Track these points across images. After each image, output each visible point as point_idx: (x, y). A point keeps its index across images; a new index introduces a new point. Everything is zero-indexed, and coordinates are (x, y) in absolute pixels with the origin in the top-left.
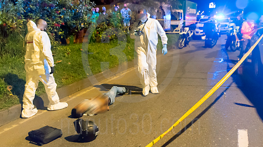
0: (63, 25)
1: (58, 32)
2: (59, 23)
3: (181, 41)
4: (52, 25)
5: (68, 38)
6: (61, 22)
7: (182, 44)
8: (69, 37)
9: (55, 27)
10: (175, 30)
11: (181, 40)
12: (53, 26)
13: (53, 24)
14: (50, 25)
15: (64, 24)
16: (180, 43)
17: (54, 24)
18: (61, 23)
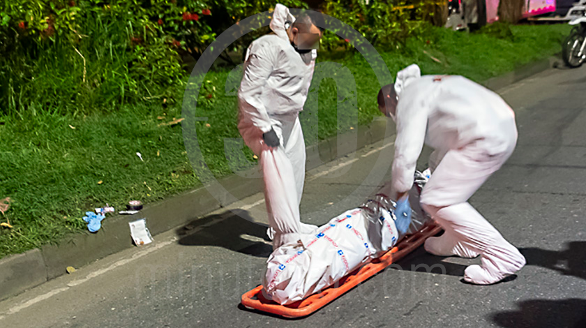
0: (210, 16)
1: (200, 34)
2: (196, 10)
3: (574, 46)
4: (177, 18)
5: (235, 49)
6: (202, 8)
7: (579, 54)
8: (237, 48)
9: (184, 23)
10: (571, 10)
11: (576, 42)
12: (181, 19)
13: (180, 15)
14: (172, 18)
15: (211, 14)
16: (574, 51)
17: (183, 13)
18: (201, 12)
